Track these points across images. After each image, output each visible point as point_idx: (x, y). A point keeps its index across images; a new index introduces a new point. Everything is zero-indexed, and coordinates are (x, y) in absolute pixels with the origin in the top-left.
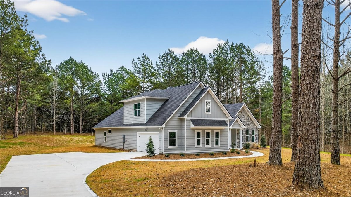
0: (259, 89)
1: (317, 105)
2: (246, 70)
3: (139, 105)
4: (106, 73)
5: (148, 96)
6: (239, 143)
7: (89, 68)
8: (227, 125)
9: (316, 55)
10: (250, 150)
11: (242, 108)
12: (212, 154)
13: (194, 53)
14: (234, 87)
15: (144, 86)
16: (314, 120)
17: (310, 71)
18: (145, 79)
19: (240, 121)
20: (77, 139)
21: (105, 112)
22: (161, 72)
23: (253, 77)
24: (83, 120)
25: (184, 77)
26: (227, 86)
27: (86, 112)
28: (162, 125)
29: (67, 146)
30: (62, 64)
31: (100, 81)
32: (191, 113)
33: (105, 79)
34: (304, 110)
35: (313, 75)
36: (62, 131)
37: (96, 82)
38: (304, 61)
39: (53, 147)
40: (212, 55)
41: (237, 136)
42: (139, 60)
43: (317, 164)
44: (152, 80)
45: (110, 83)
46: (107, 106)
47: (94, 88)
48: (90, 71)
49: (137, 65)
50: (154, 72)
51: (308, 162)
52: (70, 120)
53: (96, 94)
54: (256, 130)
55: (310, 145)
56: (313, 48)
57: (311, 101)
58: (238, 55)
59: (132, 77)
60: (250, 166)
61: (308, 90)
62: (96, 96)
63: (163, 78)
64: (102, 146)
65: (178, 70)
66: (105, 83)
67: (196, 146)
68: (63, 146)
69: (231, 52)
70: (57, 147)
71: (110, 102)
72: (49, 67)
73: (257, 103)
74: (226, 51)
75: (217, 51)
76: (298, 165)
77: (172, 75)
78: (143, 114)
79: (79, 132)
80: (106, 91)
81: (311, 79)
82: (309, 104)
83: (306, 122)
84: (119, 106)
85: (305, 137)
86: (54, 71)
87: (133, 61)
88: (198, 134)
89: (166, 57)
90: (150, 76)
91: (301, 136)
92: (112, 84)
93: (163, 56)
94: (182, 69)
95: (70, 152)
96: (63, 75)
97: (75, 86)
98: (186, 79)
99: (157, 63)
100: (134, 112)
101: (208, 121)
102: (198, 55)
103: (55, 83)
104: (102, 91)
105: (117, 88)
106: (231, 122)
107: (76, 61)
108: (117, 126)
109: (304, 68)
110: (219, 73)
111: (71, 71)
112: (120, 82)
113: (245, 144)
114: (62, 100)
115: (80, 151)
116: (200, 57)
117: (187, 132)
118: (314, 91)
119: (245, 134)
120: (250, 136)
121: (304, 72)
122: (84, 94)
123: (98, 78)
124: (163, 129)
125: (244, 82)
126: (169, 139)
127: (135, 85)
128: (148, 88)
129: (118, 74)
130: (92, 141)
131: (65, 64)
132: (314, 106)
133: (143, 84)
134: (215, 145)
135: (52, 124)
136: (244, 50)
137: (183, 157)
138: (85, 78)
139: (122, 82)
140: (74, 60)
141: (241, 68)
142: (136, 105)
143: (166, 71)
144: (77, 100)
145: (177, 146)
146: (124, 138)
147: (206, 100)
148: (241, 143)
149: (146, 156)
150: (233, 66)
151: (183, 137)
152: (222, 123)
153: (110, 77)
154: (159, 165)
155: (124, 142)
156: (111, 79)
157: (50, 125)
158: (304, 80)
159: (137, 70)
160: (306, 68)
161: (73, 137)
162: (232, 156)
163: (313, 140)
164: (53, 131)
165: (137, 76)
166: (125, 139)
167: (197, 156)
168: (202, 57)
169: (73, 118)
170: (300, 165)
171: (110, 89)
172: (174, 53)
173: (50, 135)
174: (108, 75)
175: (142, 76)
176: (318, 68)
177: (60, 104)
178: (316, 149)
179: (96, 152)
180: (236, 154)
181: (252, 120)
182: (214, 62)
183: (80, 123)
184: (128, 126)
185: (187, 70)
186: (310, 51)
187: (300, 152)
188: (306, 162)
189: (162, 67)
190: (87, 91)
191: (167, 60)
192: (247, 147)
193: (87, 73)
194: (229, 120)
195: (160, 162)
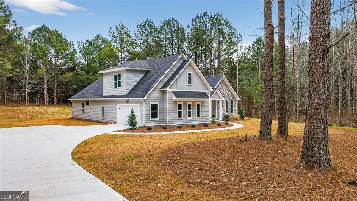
0: (237, 60)
1: (326, 84)
2: (225, 41)
3: (119, 76)
4: (81, 42)
5: (128, 67)
6: (218, 114)
7: (63, 36)
8: (208, 97)
9: (326, 34)
10: (230, 122)
11: (222, 80)
12: (193, 127)
13: (172, 23)
14: (212, 58)
15: (121, 56)
16: (323, 100)
17: (320, 50)
18: (122, 49)
19: (220, 92)
20: (52, 111)
21: (80, 82)
22: (139, 41)
23: (230, 48)
24: (57, 91)
25: (163, 47)
26: (205, 57)
27: (61, 82)
28: (143, 97)
29: (41, 118)
30: (34, 32)
31: (75, 50)
32: (172, 85)
33: (80, 48)
34: (313, 89)
35: (323, 54)
36: (35, 102)
37: (71, 51)
38: (314, 39)
39: (26, 120)
40: (191, 25)
41: (216, 107)
42: (116, 29)
43: (326, 144)
44: (130, 49)
45: (85, 53)
46: (82, 77)
47: (69, 57)
48: (64, 39)
49: (114, 34)
50: (131, 41)
51: (317, 142)
52: (43, 91)
53: (71, 63)
54: (235, 101)
55: (320, 125)
56: (323, 27)
57: (321, 80)
58: (216, 26)
59: (108, 46)
60: (241, 141)
61: (318, 69)
62: (71, 66)
63: (141, 48)
64: (80, 118)
65: (156, 40)
66: (80, 52)
67: (178, 118)
68: (37, 119)
69: (209, 22)
70: (31, 119)
71: (85, 72)
72: (21, 34)
73: (235, 74)
74: (205, 21)
75: (196, 22)
76: (307, 144)
77: (150, 45)
78: (124, 85)
79: (53, 103)
80: (81, 61)
81: (320, 58)
82: (319, 83)
83: (316, 101)
84: (95, 76)
85: (314, 116)
86: (25, 39)
87: (110, 30)
88: (180, 106)
89: (145, 27)
90: (127, 46)
91: (310, 116)
92: (88, 53)
93: (141, 25)
94: (160, 38)
95: (46, 125)
96: (36, 43)
97: (48, 55)
98: (164, 50)
99: (135, 32)
100: (114, 83)
101: (189, 93)
102: (176, 25)
103: (27, 51)
104: (77, 60)
105: (92, 57)
106: (212, 93)
107: (49, 29)
108: (95, 98)
109: (314, 47)
110: (197, 44)
111: (44, 40)
112: (96, 51)
113: (225, 116)
114: (34, 70)
115: (57, 124)
116: (178, 27)
117: (170, 104)
118: (324, 70)
119: (224, 106)
120: (229, 108)
121: (313, 50)
122: (58, 63)
123: (73, 46)
124: (145, 101)
125: (222, 53)
126: (151, 111)
127: (112, 55)
128: (126, 58)
129: (94, 43)
130: (68, 113)
131: (37, 31)
132: (324, 86)
133: (120, 54)
134: (197, 117)
135: (24, 95)
136: (223, 21)
137: (166, 130)
138: (60, 47)
139: (98, 52)
140: (47, 27)
141: (219, 39)
142: (115, 77)
143: (144, 41)
144: (51, 69)
145: (158, 118)
146: (103, 110)
147: (188, 71)
148: (221, 114)
149: (128, 129)
150: (211, 37)
151: (165, 110)
152: (204, 95)
153: (85, 45)
154: (143, 138)
155: (103, 114)
156: (87, 48)
157: (22, 96)
158: (313, 59)
159: (115, 39)
160: (316, 46)
161: (48, 109)
162: (214, 128)
163: (323, 120)
164: (25, 102)
165: (114, 46)
166: (105, 111)
167: (178, 129)
168: (180, 27)
169: (46, 89)
170: (309, 144)
171: (85, 58)
172: (152, 23)
173: (23, 106)
174: (84, 44)
175: (119, 45)
176: (328, 47)
177: (32, 73)
178: (325, 128)
179: (74, 125)
180: (217, 125)
181: (231, 92)
182: (193, 33)
183: (54, 94)
184: (107, 98)
185: (165, 40)
186: (320, 30)
187: (309, 132)
188: (315, 141)
189: (140, 36)
190: (61, 60)
191: (145, 29)
192: (226, 118)
193: (62, 42)
194: (210, 92)
195: (143, 135)
